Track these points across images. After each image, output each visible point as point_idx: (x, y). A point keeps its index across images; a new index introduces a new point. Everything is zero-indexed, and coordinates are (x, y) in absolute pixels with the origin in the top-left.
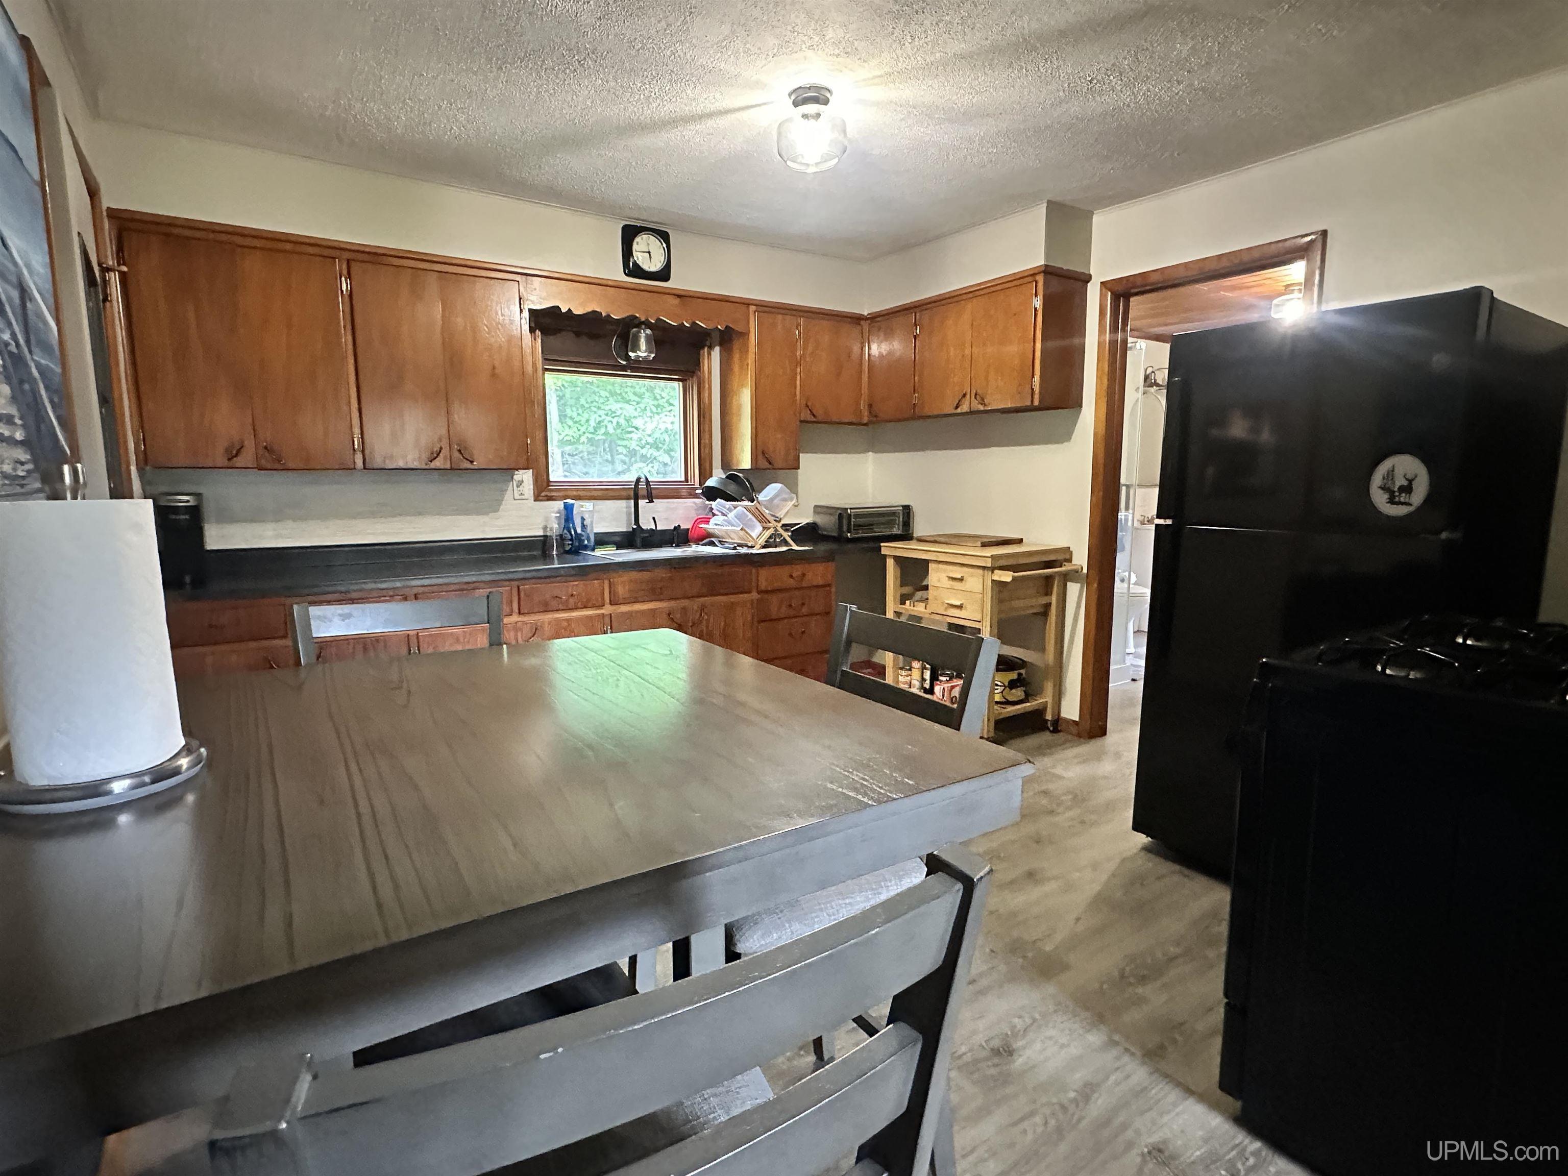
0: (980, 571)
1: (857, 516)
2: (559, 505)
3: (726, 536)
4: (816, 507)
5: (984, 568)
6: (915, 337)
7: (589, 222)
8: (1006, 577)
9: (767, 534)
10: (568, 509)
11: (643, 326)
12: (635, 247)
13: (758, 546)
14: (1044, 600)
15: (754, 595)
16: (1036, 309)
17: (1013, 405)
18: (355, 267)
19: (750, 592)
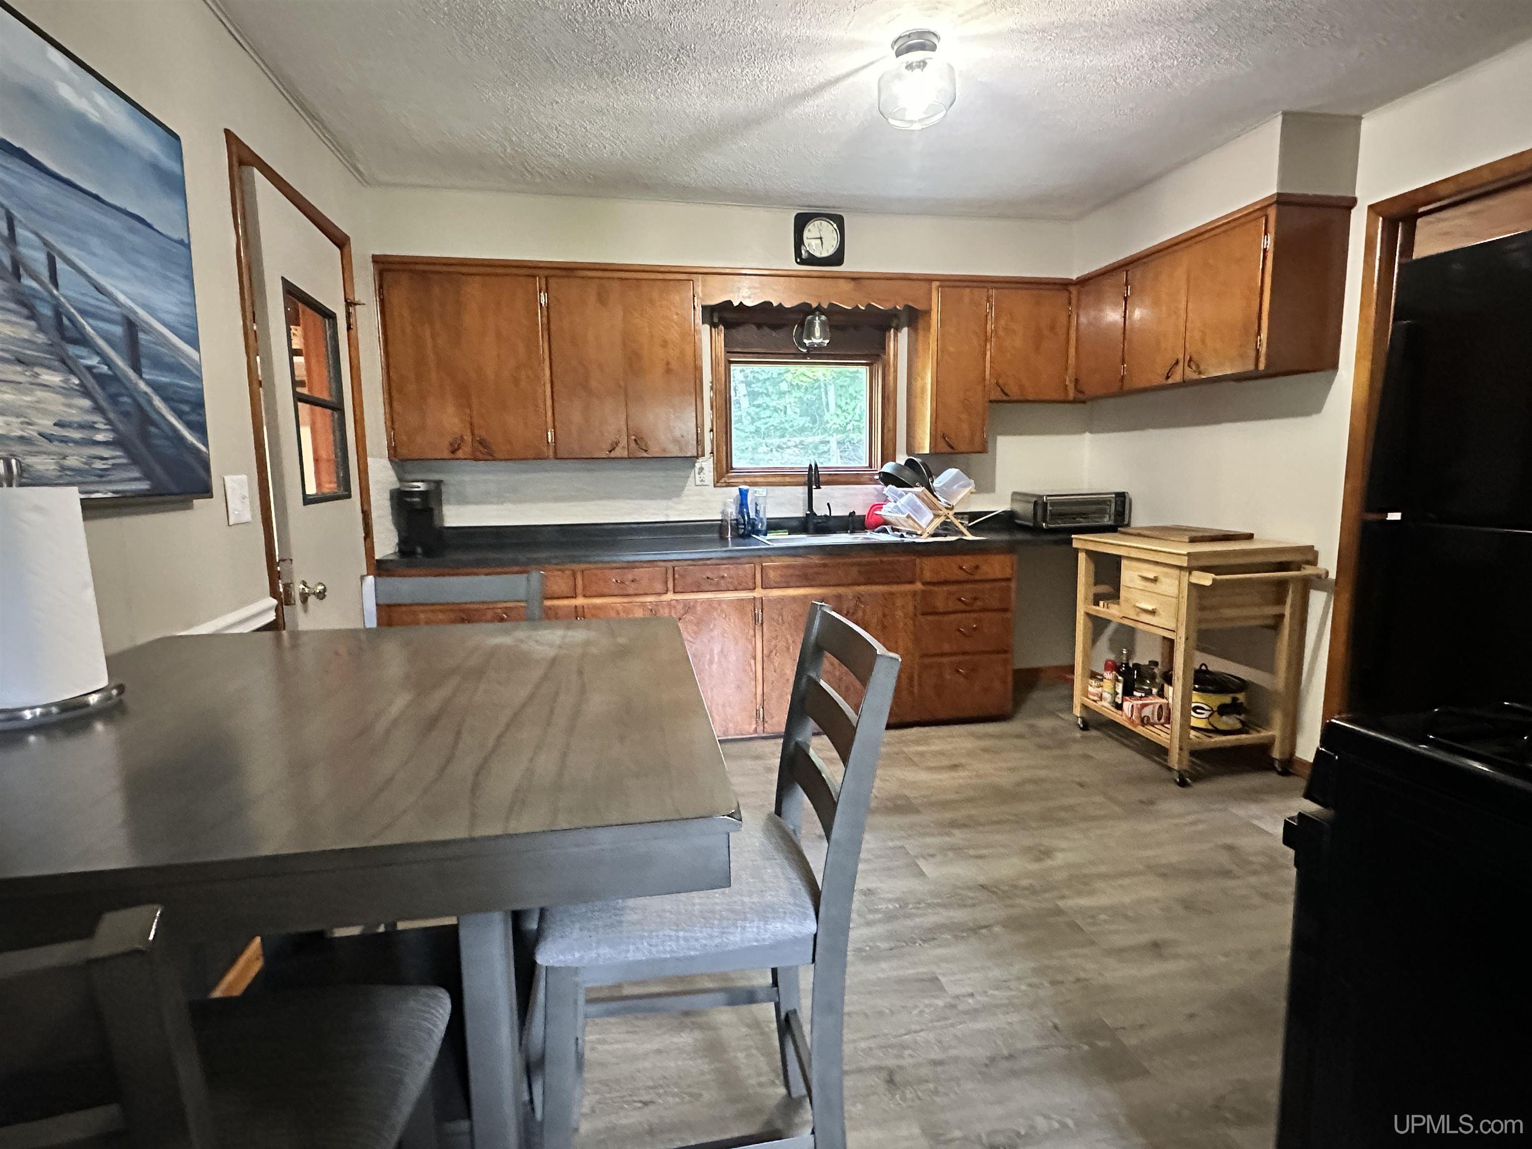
0: (1176, 572)
1: (1053, 504)
2: (735, 491)
3: (897, 523)
4: (1014, 493)
5: (1180, 568)
6: (1126, 299)
7: (762, 214)
8: (1206, 579)
9: (938, 521)
10: (743, 494)
11: (817, 313)
12: (806, 234)
13: (926, 535)
14: (1274, 610)
15: (919, 586)
16: (1265, 250)
17: (1234, 371)
18: (552, 281)
19: (912, 582)
